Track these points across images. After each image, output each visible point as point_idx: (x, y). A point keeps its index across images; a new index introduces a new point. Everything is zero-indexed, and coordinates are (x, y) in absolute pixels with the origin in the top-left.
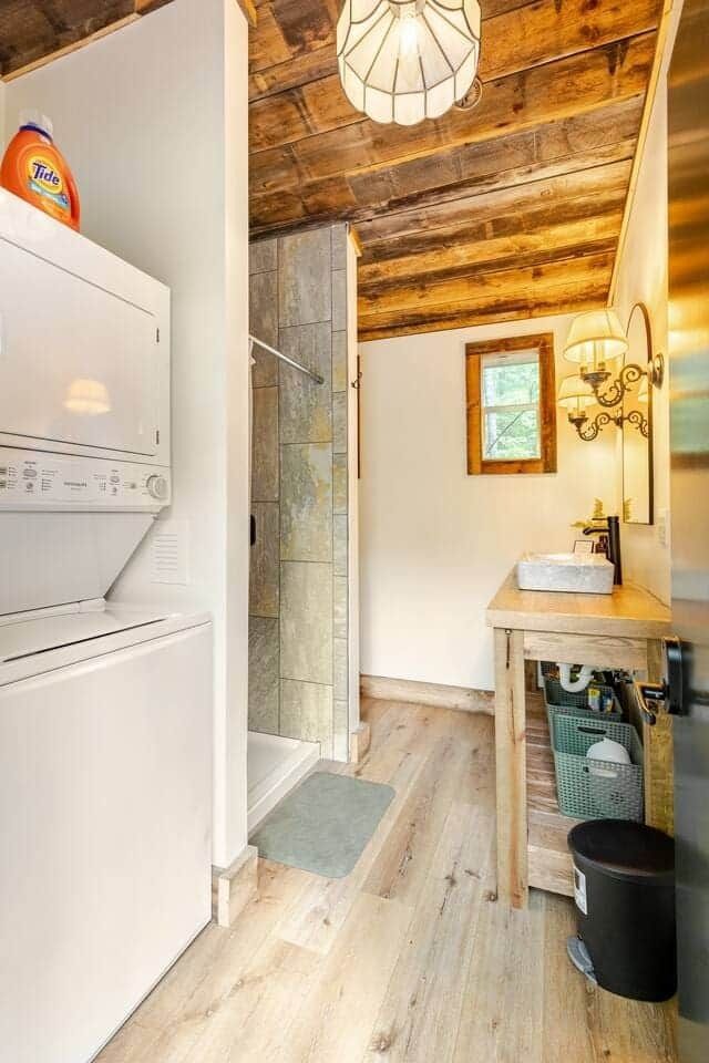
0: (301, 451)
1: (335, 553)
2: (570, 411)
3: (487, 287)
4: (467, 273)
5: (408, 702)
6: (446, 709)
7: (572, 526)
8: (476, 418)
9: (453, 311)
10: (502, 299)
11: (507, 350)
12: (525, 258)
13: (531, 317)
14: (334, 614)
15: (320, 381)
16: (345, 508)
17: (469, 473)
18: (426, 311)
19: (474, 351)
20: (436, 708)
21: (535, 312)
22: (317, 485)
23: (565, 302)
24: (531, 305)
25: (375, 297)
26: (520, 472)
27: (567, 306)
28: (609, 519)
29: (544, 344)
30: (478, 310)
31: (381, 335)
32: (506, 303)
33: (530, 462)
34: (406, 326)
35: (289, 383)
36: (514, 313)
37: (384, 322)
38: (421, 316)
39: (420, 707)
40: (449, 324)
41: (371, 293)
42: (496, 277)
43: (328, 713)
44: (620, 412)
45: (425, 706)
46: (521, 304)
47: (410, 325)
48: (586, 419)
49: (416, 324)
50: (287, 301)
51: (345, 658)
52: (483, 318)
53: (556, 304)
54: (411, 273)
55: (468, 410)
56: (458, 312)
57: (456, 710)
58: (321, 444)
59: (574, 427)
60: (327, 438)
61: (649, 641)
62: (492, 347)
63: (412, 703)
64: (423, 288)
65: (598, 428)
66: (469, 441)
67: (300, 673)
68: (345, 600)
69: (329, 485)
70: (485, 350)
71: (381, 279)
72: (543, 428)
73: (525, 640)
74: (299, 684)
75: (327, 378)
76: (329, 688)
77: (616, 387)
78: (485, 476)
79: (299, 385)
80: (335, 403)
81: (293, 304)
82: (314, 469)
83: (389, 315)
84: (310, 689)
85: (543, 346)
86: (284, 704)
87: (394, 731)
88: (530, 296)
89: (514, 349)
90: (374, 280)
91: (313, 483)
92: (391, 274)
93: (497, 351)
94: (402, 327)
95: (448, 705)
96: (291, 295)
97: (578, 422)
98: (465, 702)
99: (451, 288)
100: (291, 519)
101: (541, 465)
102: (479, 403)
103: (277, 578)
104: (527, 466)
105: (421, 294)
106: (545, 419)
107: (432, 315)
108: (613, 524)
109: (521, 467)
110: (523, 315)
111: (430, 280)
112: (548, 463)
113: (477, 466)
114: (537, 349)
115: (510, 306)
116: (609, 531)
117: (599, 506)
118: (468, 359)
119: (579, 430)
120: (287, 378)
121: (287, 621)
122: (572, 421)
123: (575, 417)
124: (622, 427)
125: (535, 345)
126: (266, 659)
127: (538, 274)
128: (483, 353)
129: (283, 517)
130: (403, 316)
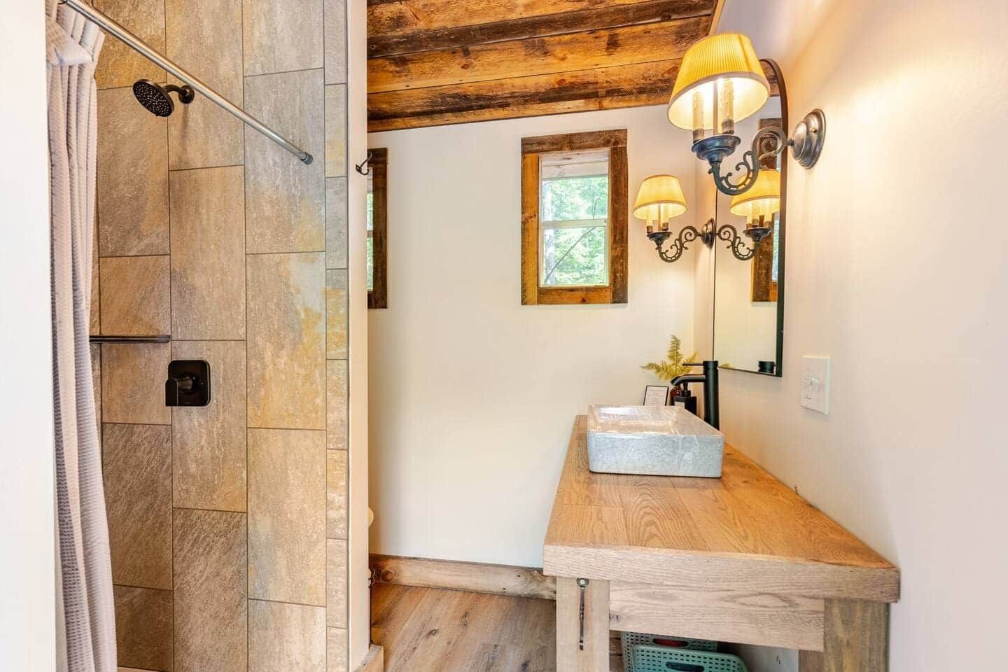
0: (278, 264)
1: (329, 415)
2: (650, 223)
3: (550, 60)
4: (522, 33)
5: (445, 589)
6: (492, 595)
7: (643, 367)
8: (532, 233)
9: (507, 92)
10: (569, 80)
11: (572, 148)
12: (599, 15)
13: (601, 108)
14: (328, 504)
15: (308, 159)
16: (344, 350)
17: (524, 302)
18: (471, 91)
19: (532, 148)
20: (480, 594)
21: (606, 103)
22: (303, 315)
23: (641, 91)
24: (602, 92)
25: (402, 62)
26: (584, 301)
27: (644, 96)
28: (706, 364)
29: (616, 143)
30: (537, 94)
31: (414, 122)
32: (573, 86)
33: (597, 289)
34: (447, 111)
35: (260, 162)
36: (580, 103)
37: (418, 104)
38: (466, 97)
39: (462, 593)
40: (500, 113)
41: (396, 54)
42: (560, 43)
43: (319, 649)
44: (710, 226)
45: (467, 592)
46: (590, 89)
47: (452, 111)
48: (668, 234)
49: (460, 110)
50: (257, 34)
51: (344, 568)
52: (543, 106)
53: (631, 93)
54: (450, 25)
55: (524, 223)
56: (513, 96)
57: (503, 595)
58: (308, 254)
59: (653, 244)
60: (318, 247)
61: (828, 601)
62: (553, 144)
63: (451, 589)
64: (466, 53)
65: (682, 245)
66: (523, 264)
67: (278, 592)
68: (343, 483)
69: (320, 316)
70: (545, 147)
71: (408, 31)
72: (613, 249)
73: (612, 595)
74: (276, 607)
75: (317, 158)
76: (321, 613)
77: (745, 163)
78: (541, 306)
79: (275, 163)
80: (329, 193)
81: (265, 41)
82: (298, 291)
83: (423, 94)
84: (294, 613)
85: (615, 144)
86: (255, 637)
87: (422, 642)
88: (601, 79)
89: (580, 148)
90: (399, 32)
91: (297, 313)
92: (422, 25)
93: (560, 149)
94: (441, 112)
95: (494, 589)
96: (262, 27)
97: (658, 237)
98: (514, 585)
99: (503, 56)
100: (264, 367)
101: (609, 294)
102: (536, 214)
103: (244, 455)
104: (591, 294)
105: (464, 61)
106: (615, 237)
107: (479, 98)
108: (711, 372)
109: (585, 296)
110: (591, 106)
111: (475, 41)
112: (618, 292)
113: (533, 294)
114: (607, 150)
115: (577, 92)
116: (706, 381)
117: (676, 343)
118: (524, 158)
119: (659, 248)
120: (258, 154)
121: (258, 517)
122: (652, 236)
123: (655, 230)
124: (711, 246)
125: (606, 143)
126: (228, 572)
127: (613, 44)
128: (543, 151)
129: (252, 363)
130: (443, 96)
